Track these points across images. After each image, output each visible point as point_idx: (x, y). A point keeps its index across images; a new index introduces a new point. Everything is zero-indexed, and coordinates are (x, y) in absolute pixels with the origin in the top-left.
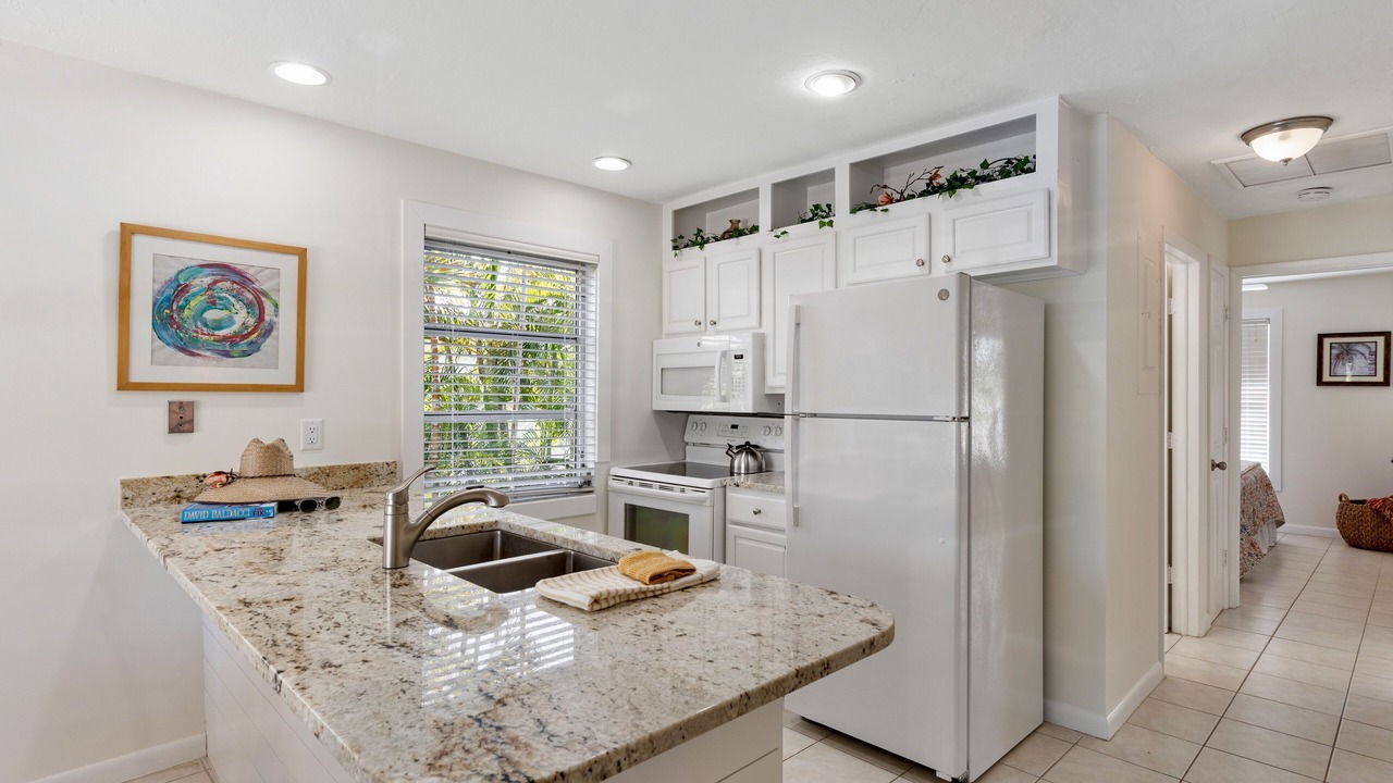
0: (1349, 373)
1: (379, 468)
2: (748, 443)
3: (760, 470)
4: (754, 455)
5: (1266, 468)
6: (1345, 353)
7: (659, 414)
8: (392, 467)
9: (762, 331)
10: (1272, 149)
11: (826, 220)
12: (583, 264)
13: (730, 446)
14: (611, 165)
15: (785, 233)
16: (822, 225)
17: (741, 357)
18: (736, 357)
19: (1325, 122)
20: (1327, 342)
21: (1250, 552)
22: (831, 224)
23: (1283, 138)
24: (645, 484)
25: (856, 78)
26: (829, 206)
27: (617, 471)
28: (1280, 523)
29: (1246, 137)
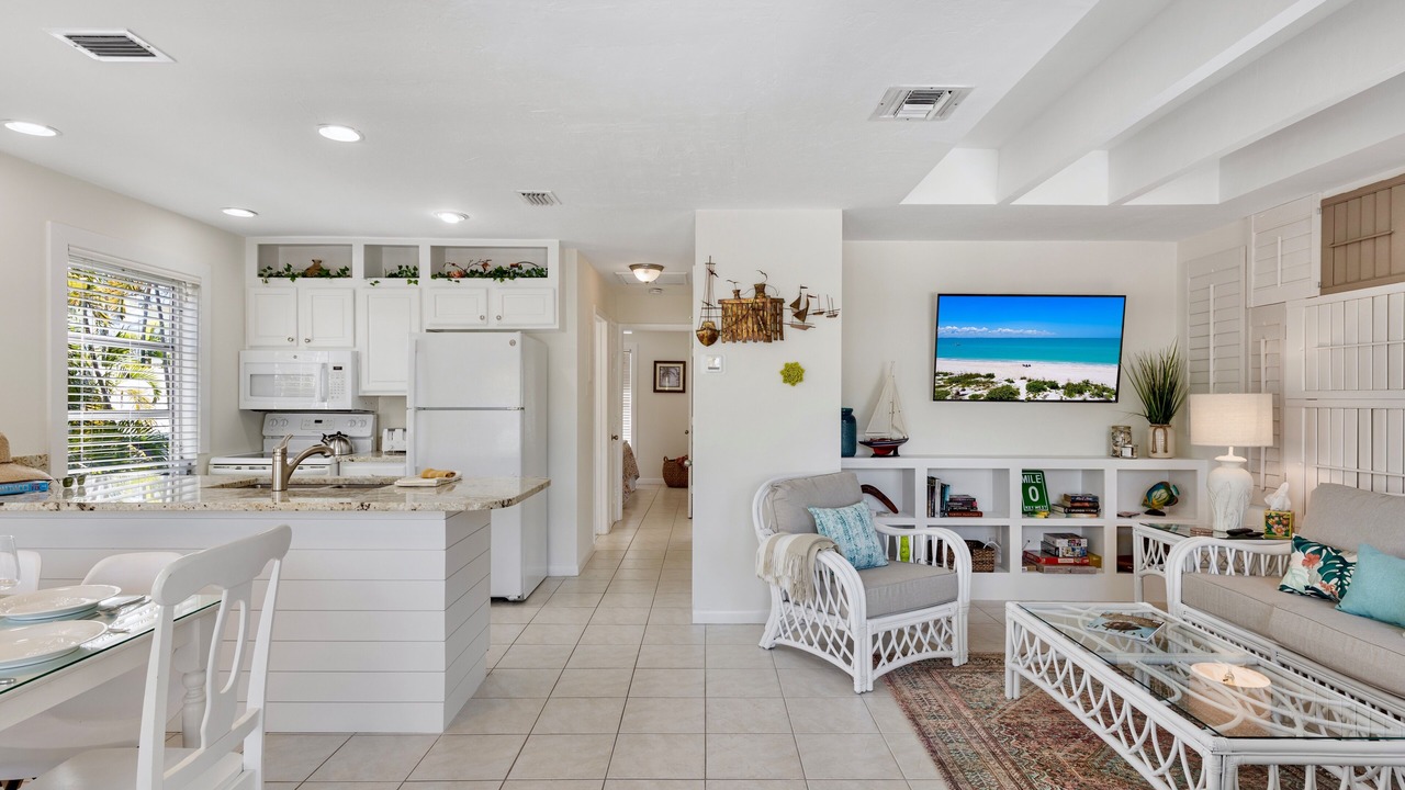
0: (667, 384)
1: (33, 461)
2: (339, 433)
3: (351, 452)
4: (345, 441)
5: (630, 443)
6: (667, 372)
7: (245, 412)
8: (44, 459)
9: (356, 349)
10: (642, 276)
11: (413, 279)
12: (179, 282)
13: (325, 436)
14: (238, 213)
15: (377, 282)
16: (410, 282)
17: (341, 368)
18: (335, 368)
19: (660, 268)
20: (658, 365)
21: (627, 490)
22: (416, 282)
23: (646, 272)
24: (252, 467)
25: (466, 217)
26: (415, 269)
27: (215, 460)
28: (637, 477)
29: (632, 267)
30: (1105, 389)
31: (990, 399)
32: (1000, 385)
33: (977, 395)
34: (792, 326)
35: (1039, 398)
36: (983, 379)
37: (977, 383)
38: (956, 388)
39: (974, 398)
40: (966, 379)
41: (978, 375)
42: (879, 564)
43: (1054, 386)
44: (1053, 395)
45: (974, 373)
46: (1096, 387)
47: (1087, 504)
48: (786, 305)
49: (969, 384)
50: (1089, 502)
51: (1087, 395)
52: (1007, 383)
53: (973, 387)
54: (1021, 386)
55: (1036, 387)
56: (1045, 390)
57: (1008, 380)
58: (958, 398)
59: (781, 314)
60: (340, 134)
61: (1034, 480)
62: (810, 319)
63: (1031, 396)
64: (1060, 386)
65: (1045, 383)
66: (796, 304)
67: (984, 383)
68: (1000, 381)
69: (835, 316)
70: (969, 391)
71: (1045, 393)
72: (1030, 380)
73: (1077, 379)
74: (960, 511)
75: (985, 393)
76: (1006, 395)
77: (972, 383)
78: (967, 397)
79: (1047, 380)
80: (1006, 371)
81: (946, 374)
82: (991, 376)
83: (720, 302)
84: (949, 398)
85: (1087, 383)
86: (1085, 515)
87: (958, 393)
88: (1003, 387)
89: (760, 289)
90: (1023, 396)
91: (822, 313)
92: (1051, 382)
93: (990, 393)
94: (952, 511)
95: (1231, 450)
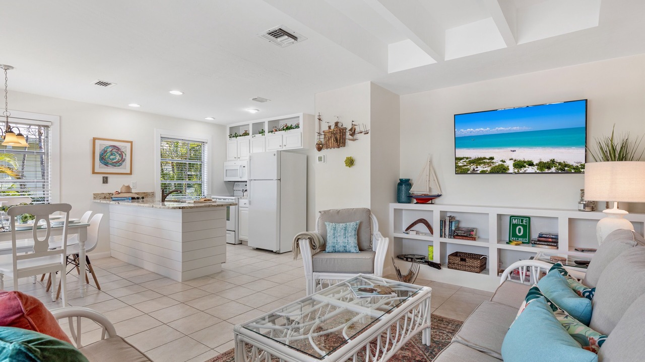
1: (150, 193)
11: (263, 134)
12: (203, 142)
15: (255, 136)
18: (244, 167)
26: (264, 130)
30: (566, 165)
31: (492, 172)
32: (497, 164)
33: (484, 171)
34: (349, 140)
35: (521, 172)
36: (488, 161)
37: (484, 163)
38: (472, 167)
39: (483, 172)
40: (478, 161)
41: (485, 158)
42: (352, 251)
43: (531, 164)
44: (530, 169)
45: (482, 157)
46: (560, 164)
47: (550, 240)
48: (347, 131)
49: (480, 164)
50: (552, 238)
51: (553, 169)
52: (501, 163)
53: (482, 165)
54: (510, 164)
55: (519, 165)
56: (525, 167)
57: (502, 161)
58: (474, 172)
59: (345, 135)
60: (176, 93)
61: (522, 222)
62: (357, 136)
63: (516, 171)
64: (535, 163)
65: (525, 162)
66: (351, 130)
67: (488, 163)
68: (497, 162)
69: (368, 133)
70: (480, 168)
71: (525, 169)
72: (515, 161)
73: (546, 159)
74: (461, 236)
75: (489, 169)
76: (501, 170)
77: (481, 163)
78: (479, 172)
79: (526, 160)
80: (502, 155)
81: (467, 158)
82: (492, 158)
83: (324, 132)
84: (469, 172)
85: (553, 161)
86: (547, 247)
87: (474, 170)
88: (499, 165)
89: (337, 124)
90: (511, 169)
91: (361, 132)
92: (529, 161)
93: (492, 169)
94: (457, 235)
95: (616, 204)
